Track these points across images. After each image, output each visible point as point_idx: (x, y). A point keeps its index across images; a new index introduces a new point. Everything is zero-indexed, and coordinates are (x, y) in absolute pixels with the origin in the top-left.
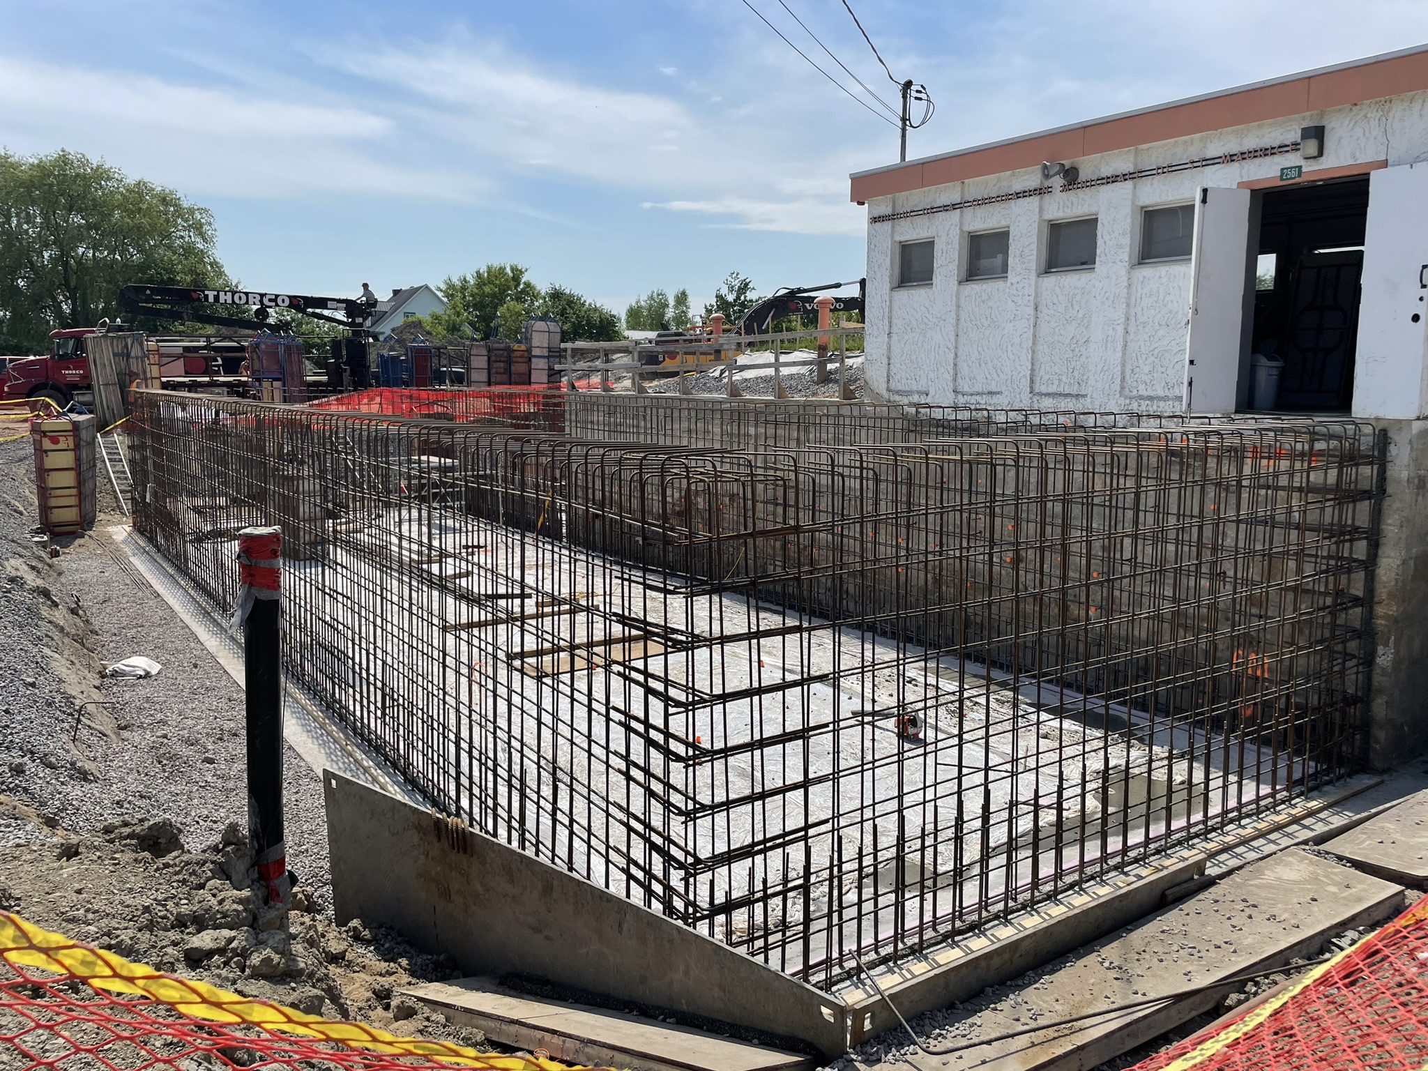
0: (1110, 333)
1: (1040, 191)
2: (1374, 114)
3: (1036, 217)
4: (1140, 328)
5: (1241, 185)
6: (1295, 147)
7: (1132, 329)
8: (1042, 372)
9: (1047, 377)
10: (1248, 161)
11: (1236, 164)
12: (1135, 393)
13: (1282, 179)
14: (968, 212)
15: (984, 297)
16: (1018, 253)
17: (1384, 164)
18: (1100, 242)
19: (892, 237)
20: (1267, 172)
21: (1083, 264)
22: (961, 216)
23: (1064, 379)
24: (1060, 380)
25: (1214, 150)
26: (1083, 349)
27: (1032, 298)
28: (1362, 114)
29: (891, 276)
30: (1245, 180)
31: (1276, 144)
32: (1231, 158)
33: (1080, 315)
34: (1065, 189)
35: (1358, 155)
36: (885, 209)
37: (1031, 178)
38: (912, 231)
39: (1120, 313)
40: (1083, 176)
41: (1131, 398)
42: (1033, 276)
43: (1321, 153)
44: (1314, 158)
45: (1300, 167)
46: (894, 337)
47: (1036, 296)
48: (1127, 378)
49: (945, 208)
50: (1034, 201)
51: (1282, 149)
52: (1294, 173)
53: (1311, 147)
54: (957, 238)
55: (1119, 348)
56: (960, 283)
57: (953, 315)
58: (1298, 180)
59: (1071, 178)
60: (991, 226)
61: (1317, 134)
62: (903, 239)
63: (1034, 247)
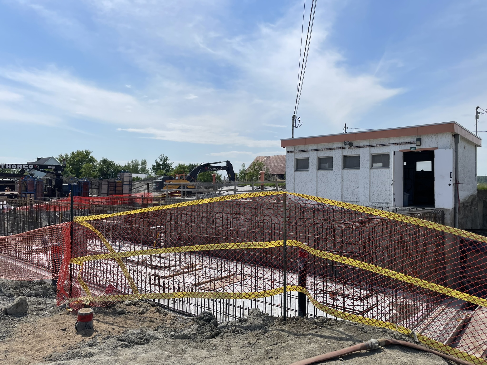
0: (366, 185)
1: (342, 148)
2: (434, 137)
3: (341, 155)
4: (374, 184)
5: (400, 151)
6: (414, 143)
7: (371, 184)
8: (345, 195)
9: (346, 197)
10: (402, 145)
11: (398, 146)
12: (373, 201)
13: (411, 150)
14: (319, 152)
15: (325, 174)
16: (336, 163)
17: (437, 148)
18: (360, 162)
19: (294, 157)
20: (407, 148)
21: (356, 167)
22: (317, 153)
23: (352, 197)
24: (351, 198)
25: (392, 142)
26: (357, 189)
27: (341, 175)
28: (430, 136)
29: (294, 167)
30: (401, 149)
31: (409, 141)
32: (397, 144)
33: (356, 180)
34: (349, 148)
35: (430, 146)
36: (292, 149)
37: (339, 145)
38: (300, 156)
39: (368, 180)
40: (354, 145)
41: (373, 203)
42: (341, 170)
43: (421, 145)
44: (419, 145)
45: (415, 147)
46: (296, 184)
47: (342, 175)
48: (371, 197)
49: (312, 150)
50: (340, 151)
51: (410, 143)
52: (414, 149)
53: (419, 143)
54: (316, 158)
55: (368, 189)
56: (317, 170)
57: (316, 179)
58: (415, 150)
59: (351, 145)
60: (326, 156)
61: (419, 140)
62: (297, 157)
63: (341, 162)
